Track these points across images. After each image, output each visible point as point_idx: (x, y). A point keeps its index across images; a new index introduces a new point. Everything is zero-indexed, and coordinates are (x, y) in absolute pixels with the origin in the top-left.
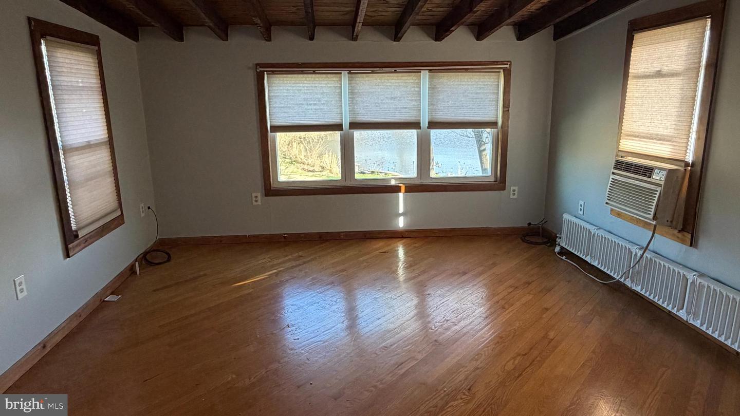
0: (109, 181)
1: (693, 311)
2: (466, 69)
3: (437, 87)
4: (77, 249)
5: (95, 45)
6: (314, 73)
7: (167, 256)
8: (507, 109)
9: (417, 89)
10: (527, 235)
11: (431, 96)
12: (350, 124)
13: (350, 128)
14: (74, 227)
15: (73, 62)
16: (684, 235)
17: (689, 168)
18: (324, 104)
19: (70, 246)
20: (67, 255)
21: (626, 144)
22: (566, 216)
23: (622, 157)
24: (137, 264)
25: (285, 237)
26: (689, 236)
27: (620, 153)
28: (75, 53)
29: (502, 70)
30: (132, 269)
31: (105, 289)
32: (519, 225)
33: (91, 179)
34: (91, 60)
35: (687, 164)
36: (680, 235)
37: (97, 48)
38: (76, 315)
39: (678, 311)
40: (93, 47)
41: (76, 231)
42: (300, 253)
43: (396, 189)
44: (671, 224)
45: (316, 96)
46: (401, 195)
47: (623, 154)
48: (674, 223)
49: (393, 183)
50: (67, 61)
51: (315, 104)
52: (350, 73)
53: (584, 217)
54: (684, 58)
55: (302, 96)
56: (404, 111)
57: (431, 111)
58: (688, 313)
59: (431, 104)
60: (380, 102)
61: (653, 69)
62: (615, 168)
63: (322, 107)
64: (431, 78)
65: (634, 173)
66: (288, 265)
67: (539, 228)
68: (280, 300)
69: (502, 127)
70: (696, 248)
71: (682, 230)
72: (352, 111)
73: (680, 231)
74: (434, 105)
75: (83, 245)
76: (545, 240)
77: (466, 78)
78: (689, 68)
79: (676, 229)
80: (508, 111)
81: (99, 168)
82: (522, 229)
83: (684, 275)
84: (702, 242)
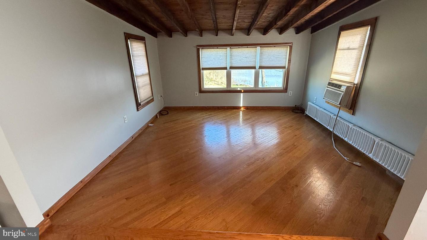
0: (149, 86)
1: (350, 138)
2: (275, 46)
3: (263, 53)
4: (141, 108)
5: (144, 40)
6: (217, 48)
7: (167, 113)
8: (289, 62)
9: (255, 54)
10: (294, 110)
11: (261, 56)
12: (230, 67)
13: (230, 69)
14: (139, 102)
15: (138, 47)
16: (350, 111)
17: (355, 85)
18: (220, 60)
19: (138, 107)
20: (138, 110)
21: (334, 76)
22: (309, 103)
23: (332, 81)
24: (158, 114)
25: (206, 108)
26: (352, 111)
27: (331, 79)
28: (138, 44)
29: (289, 46)
30: (156, 116)
31: (149, 121)
33: (144, 86)
34: (143, 46)
35: (354, 84)
36: (349, 111)
37: (144, 41)
38: (141, 129)
39: (345, 138)
40: (143, 41)
41: (140, 103)
42: (211, 113)
44: (346, 106)
45: (218, 57)
47: (332, 80)
48: (347, 106)
50: (136, 47)
51: (217, 60)
52: (230, 48)
53: (316, 104)
54: (359, 42)
55: (213, 57)
56: (250, 62)
57: (260, 62)
58: (348, 139)
59: (260, 60)
60: (241, 59)
61: (346, 47)
62: (328, 85)
63: (220, 61)
64: (261, 50)
65: (334, 87)
66: (207, 117)
67: (299, 107)
68: (203, 128)
69: (287, 68)
70: (355, 115)
71: (350, 109)
72: (231, 63)
73: (349, 109)
74: (261, 60)
75: (142, 108)
76: (301, 112)
77: (274, 49)
78: (360, 46)
79: (348, 108)
80: (290, 62)
81: (146, 83)
82: (293, 107)
83: (348, 125)
84: (357, 113)
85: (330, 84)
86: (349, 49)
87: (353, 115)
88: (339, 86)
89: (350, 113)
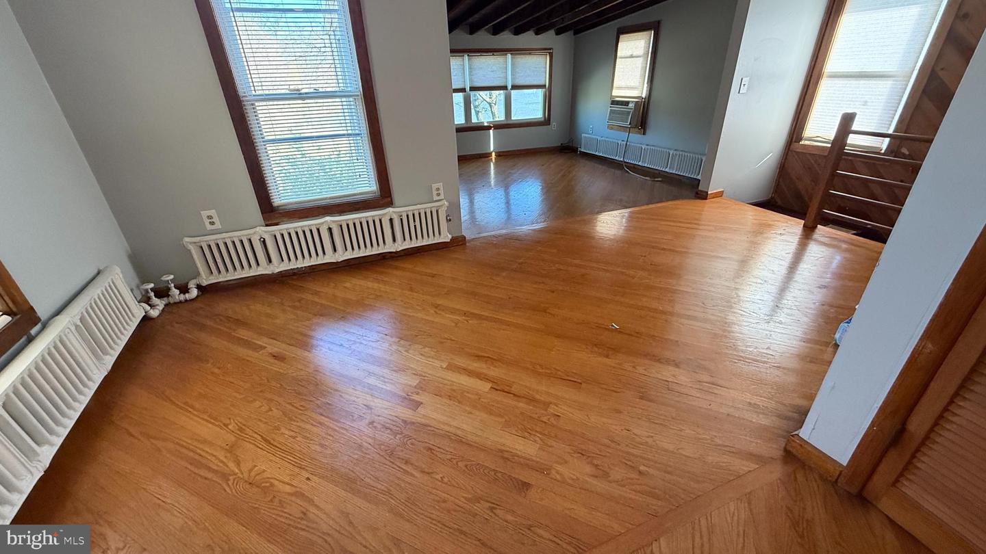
2: (530, 53)
3: (515, 64)
9: (505, 66)
11: (512, 69)
12: (470, 88)
13: (470, 90)
16: (641, 131)
17: (643, 100)
22: (583, 135)
23: (614, 99)
26: (643, 131)
27: (613, 97)
29: (548, 54)
32: (555, 145)
35: (642, 98)
43: (488, 128)
46: (491, 131)
48: (637, 126)
49: (486, 124)
52: (468, 55)
53: (594, 133)
54: (642, 48)
56: (498, 79)
57: (513, 79)
59: (512, 75)
60: (485, 74)
61: (628, 54)
62: (611, 104)
64: (512, 59)
65: (620, 105)
67: (567, 145)
69: (548, 87)
70: (646, 135)
71: (640, 129)
72: (471, 80)
74: (514, 75)
76: (572, 149)
77: (530, 58)
78: (645, 54)
80: (551, 78)
82: (558, 147)
83: (641, 147)
84: (648, 131)
85: (614, 103)
86: (632, 57)
87: (644, 134)
88: (627, 103)
89: (641, 134)
